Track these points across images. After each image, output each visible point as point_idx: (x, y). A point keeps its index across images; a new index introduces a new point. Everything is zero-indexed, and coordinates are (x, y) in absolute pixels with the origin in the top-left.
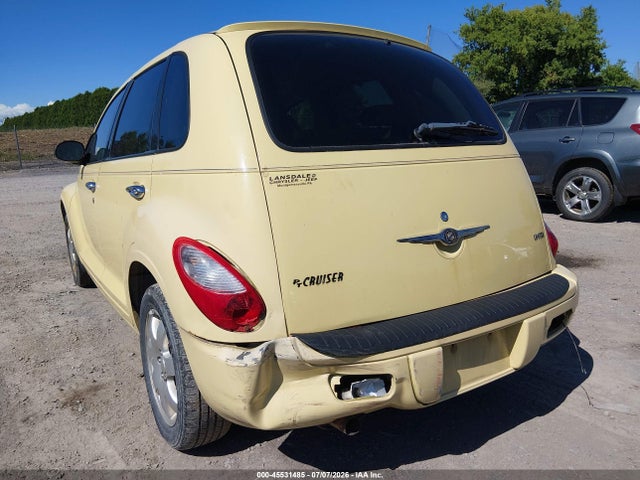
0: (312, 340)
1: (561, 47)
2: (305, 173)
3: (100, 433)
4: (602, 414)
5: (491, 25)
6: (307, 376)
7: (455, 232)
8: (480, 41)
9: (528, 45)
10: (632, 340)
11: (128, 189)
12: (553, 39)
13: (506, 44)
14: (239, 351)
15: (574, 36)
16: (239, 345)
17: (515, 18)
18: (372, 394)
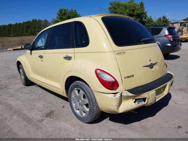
0: (130, 91)
1: (135, 13)
2: (123, 52)
3: (62, 122)
4: (179, 104)
5: (117, 7)
6: (128, 100)
7: (153, 64)
8: (114, 11)
9: (127, 13)
10: (178, 88)
11: (64, 57)
12: (133, 11)
13: (121, 12)
14: (114, 95)
15: (139, 10)
16: (113, 93)
17: (123, 5)
18: (140, 103)
